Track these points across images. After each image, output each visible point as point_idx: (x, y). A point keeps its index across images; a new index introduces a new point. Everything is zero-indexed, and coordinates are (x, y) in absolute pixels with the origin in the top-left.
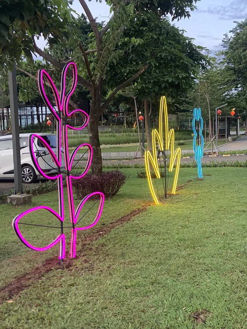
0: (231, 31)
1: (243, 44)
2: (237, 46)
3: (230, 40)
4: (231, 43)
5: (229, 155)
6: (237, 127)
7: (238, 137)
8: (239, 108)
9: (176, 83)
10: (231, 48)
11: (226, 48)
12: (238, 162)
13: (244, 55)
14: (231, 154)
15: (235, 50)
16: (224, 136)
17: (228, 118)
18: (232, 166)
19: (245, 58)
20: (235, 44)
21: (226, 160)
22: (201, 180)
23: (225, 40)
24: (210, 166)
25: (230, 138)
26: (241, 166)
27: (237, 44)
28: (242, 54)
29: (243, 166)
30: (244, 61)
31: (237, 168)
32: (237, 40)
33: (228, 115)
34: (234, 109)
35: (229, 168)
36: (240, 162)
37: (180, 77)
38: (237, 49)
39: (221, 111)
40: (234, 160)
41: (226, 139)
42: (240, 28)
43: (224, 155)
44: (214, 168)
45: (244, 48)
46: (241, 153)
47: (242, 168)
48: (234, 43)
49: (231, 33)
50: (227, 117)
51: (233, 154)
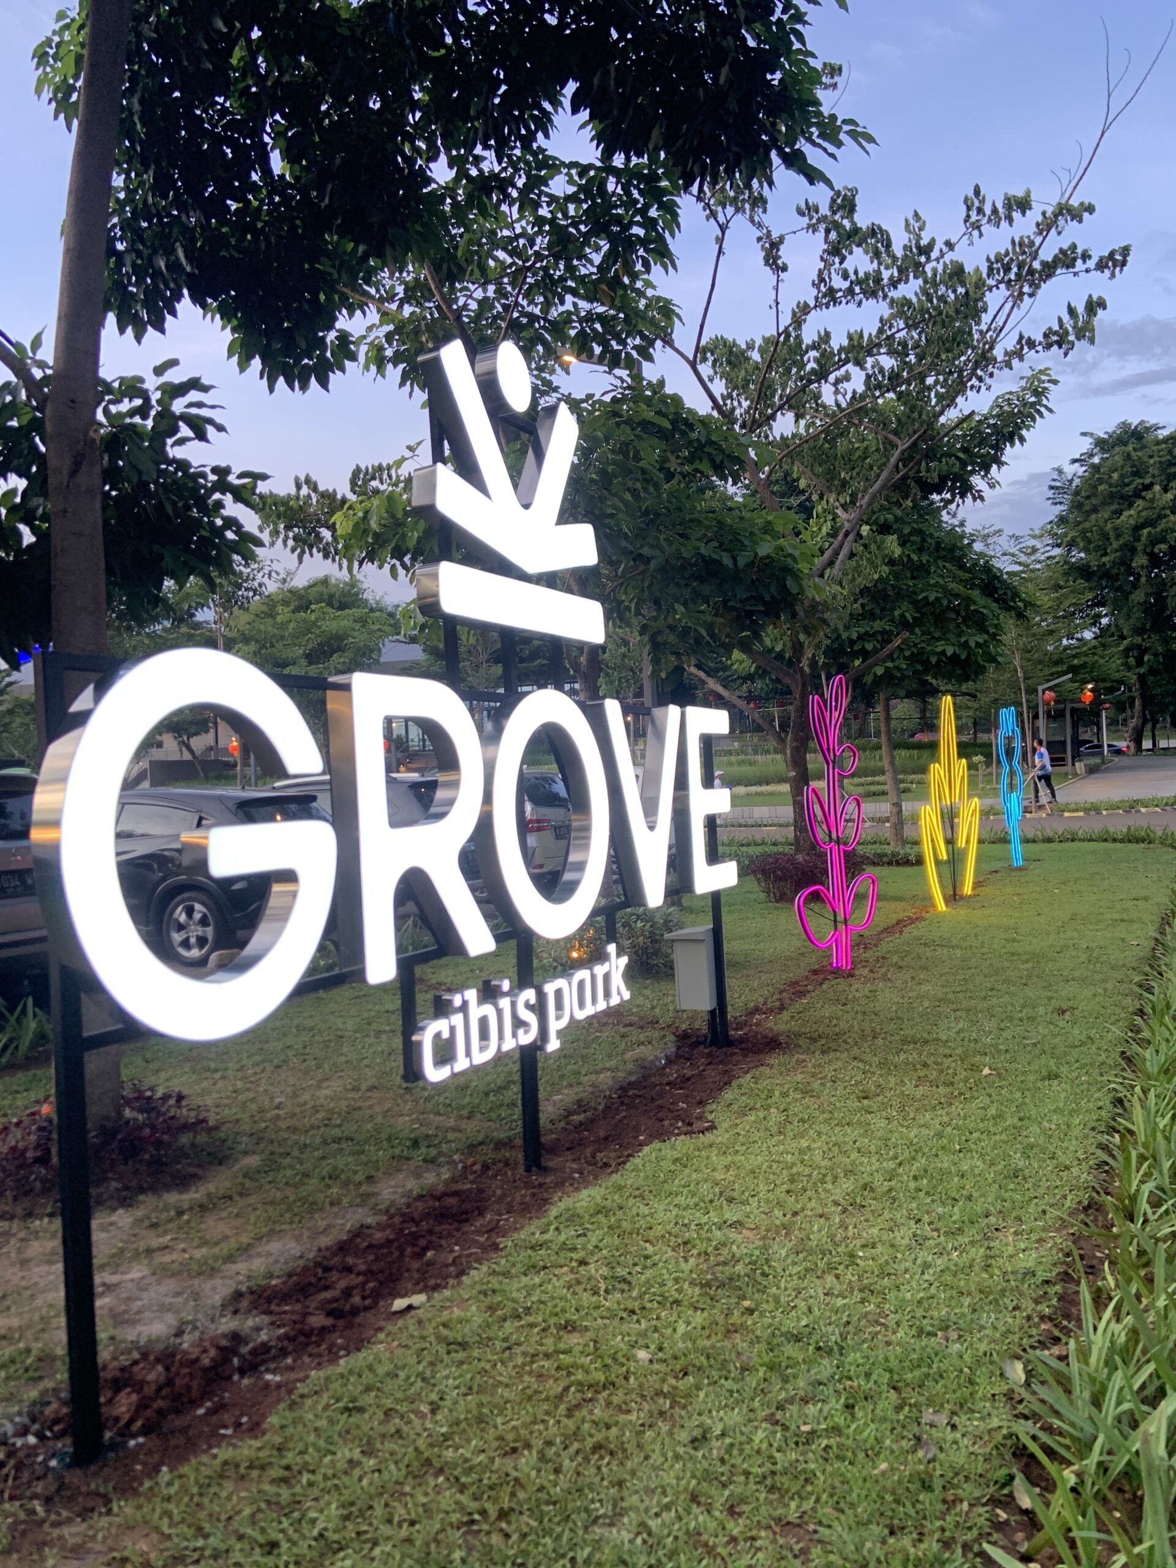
0: (1074, 461)
1: (1112, 496)
2: (1094, 501)
3: (1071, 481)
4: (1077, 493)
5: (1081, 814)
6: (1100, 729)
7: (1103, 763)
8: (1104, 680)
9: (963, 657)
10: (1076, 506)
11: (1062, 508)
12: (1107, 832)
13: (1116, 529)
14: (1086, 811)
15: (1088, 514)
16: (1063, 759)
17: (1073, 710)
18: (1091, 840)
19: (1118, 536)
20: (1088, 498)
21: (1074, 826)
22: (1020, 869)
23: (1058, 484)
24: (1034, 841)
25: (1080, 766)
26: (1115, 840)
27: (1094, 495)
28: (1109, 526)
29: (1122, 841)
30: (1115, 545)
31: (1105, 844)
32: (1095, 487)
33: (1073, 701)
34: (1090, 686)
35: (1086, 844)
36: (1112, 830)
37: (972, 644)
38: (1095, 510)
39: (1053, 694)
40: (1096, 826)
41: (1069, 768)
42: (1103, 450)
43: (1066, 814)
44: (1047, 845)
45: (1114, 507)
46: (1113, 807)
47: (1117, 845)
48: (1083, 494)
49: (1077, 465)
50: (1069, 706)
51: (1093, 809)
